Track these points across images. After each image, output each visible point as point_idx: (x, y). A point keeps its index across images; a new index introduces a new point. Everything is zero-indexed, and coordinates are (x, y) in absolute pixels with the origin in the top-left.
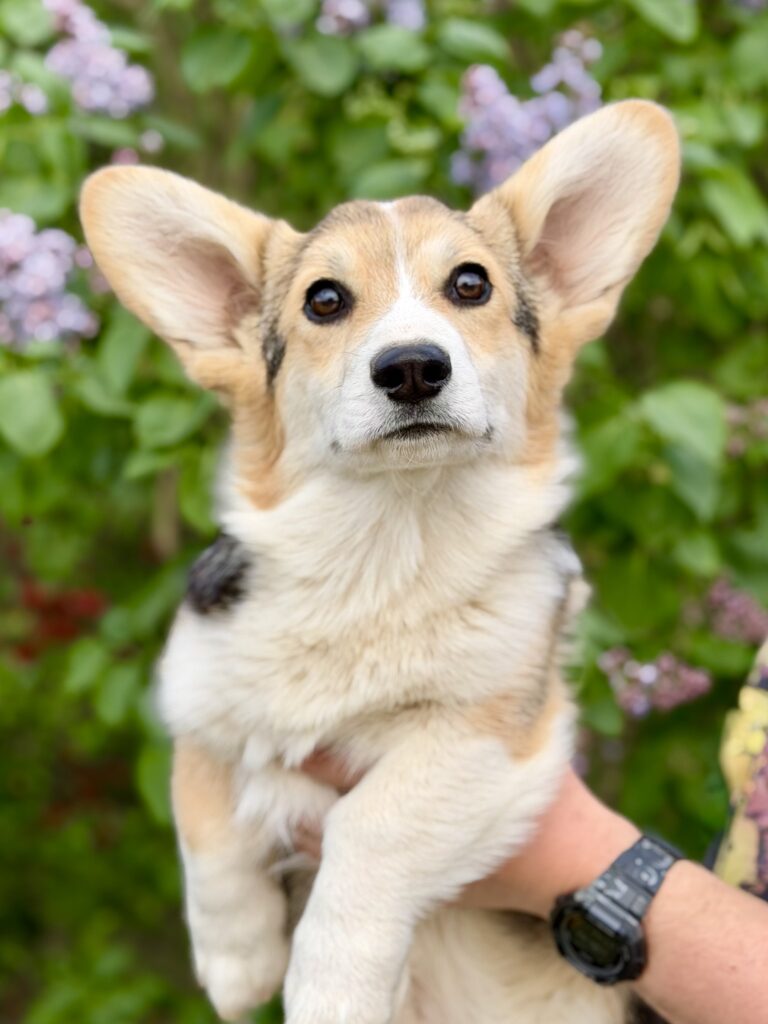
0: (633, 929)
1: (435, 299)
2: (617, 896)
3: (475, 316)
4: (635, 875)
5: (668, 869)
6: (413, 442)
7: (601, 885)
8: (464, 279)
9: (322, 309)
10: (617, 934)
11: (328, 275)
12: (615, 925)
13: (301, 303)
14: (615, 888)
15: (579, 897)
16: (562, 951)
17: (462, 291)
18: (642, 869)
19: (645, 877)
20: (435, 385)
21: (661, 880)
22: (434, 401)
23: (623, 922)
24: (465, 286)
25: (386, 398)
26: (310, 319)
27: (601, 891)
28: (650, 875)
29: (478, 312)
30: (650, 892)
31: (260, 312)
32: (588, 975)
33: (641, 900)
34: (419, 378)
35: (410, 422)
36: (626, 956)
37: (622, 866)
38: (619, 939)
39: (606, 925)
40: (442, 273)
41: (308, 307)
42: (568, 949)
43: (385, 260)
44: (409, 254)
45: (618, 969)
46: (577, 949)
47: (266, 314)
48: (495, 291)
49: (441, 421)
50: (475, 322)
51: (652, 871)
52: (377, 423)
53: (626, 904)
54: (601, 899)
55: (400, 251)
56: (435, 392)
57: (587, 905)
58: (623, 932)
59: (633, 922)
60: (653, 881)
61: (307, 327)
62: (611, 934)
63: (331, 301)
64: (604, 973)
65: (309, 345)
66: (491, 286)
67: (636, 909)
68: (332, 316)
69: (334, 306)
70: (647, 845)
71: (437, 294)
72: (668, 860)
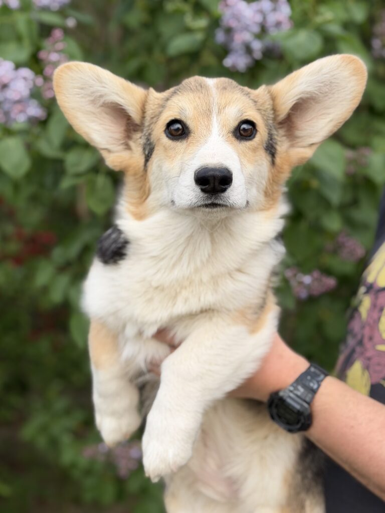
0: (306, 409)
1: (229, 136)
2: (299, 393)
3: (246, 145)
4: (307, 384)
5: (322, 381)
6: (210, 210)
7: (292, 388)
8: (244, 126)
9: (174, 133)
10: (299, 411)
11: (178, 117)
12: (298, 407)
13: (164, 128)
14: (298, 390)
15: (281, 394)
16: (273, 418)
17: (242, 132)
18: (310, 381)
19: (311, 385)
20: (224, 187)
21: (319, 386)
22: (222, 195)
23: (302, 405)
24: (244, 129)
25: (200, 191)
26: (167, 136)
27: (291, 391)
28: (314, 384)
29: (248, 144)
30: (314, 392)
31: (142, 131)
32: (285, 429)
33: (310, 395)
34: (217, 184)
35: (210, 202)
36: (303, 421)
37: (301, 380)
38: (299, 413)
39: (294, 407)
40: (234, 124)
41: (167, 130)
42: (276, 417)
43: (207, 113)
44: (219, 112)
45: (299, 426)
46: (279, 417)
47: (144, 132)
48: (258, 133)
49: (224, 203)
50: (246, 147)
51: (315, 382)
52: (194, 201)
53: (303, 397)
54: (291, 395)
55: (215, 110)
56: (224, 190)
57: (285, 398)
58: (301, 410)
59: (306, 405)
60: (315, 387)
61: (165, 140)
62: (296, 411)
63: (178, 129)
64: (291, 427)
65: (166, 149)
66: (256, 131)
67: (308, 399)
68: (178, 137)
69: (180, 132)
70: (313, 369)
71: (230, 135)
72: (322, 376)
